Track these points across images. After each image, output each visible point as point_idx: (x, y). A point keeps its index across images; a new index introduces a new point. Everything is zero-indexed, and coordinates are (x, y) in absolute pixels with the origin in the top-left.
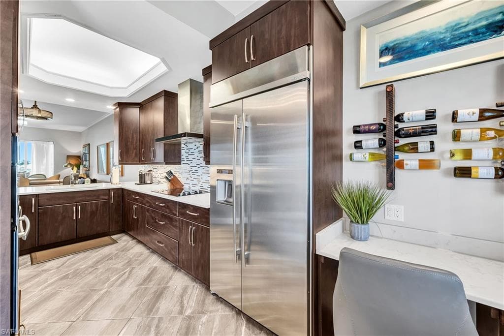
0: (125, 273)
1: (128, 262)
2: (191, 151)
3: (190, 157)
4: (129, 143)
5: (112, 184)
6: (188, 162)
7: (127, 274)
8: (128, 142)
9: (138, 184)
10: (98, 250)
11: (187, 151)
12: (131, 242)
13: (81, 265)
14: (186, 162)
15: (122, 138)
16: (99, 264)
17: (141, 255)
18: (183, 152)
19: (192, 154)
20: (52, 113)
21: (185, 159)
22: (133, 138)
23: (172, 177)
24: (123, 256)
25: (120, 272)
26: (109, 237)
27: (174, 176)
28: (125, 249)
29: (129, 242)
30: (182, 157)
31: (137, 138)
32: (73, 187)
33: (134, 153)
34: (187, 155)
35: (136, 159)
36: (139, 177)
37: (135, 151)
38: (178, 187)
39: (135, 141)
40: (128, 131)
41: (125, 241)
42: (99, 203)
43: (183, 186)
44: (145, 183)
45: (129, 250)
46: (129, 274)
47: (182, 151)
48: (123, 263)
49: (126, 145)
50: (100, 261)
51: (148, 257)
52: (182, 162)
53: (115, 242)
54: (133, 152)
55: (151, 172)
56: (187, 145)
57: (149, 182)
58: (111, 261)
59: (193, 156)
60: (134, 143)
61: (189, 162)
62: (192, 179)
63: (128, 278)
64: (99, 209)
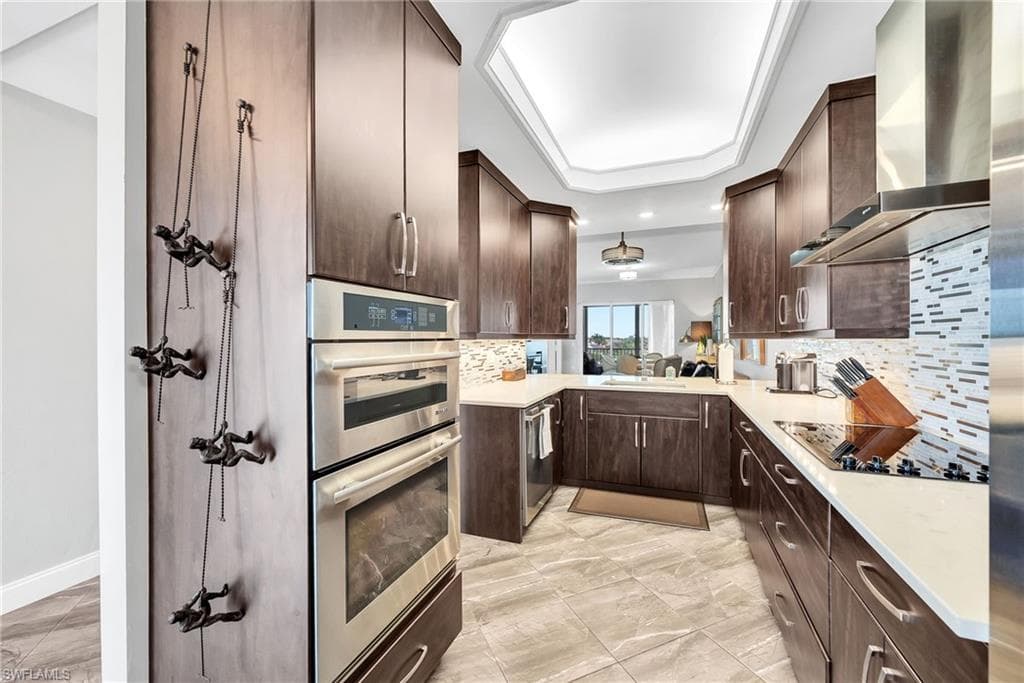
0: (673, 640)
1: (699, 606)
2: (955, 278)
3: (951, 308)
4: (750, 284)
5: (717, 382)
6: (937, 327)
7: (675, 646)
8: (748, 282)
9: (773, 391)
10: (664, 529)
11: (936, 282)
12: (738, 542)
13: (617, 553)
14: (928, 327)
15: (735, 273)
16: (644, 569)
17: (742, 603)
18: (916, 290)
19: (961, 289)
20: (642, 250)
21: (927, 317)
22: (760, 266)
23: (862, 382)
24: (697, 579)
25: (664, 627)
26: (700, 505)
27: (869, 378)
28: (713, 560)
29: (734, 539)
30: (914, 309)
31: (769, 268)
32: (644, 382)
33: (762, 308)
34: (934, 298)
35: (768, 323)
36: (776, 371)
37: (764, 302)
38: (889, 420)
39: (764, 277)
40: (748, 253)
41: (728, 533)
42: (681, 424)
43: (914, 420)
44: (791, 390)
45: (719, 567)
46: (679, 653)
47: (913, 285)
48: (686, 601)
49: (745, 288)
50: (649, 562)
51: (754, 624)
52: (913, 329)
53: (704, 524)
54: (760, 304)
55: (814, 360)
56: (936, 255)
57: (804, 388)
58: (666, 576)
59: (964, 302)
60: (764, 281)
61: (945, 328)
62: (960, 398)
63: (670, 662)
64: (679, 437)
